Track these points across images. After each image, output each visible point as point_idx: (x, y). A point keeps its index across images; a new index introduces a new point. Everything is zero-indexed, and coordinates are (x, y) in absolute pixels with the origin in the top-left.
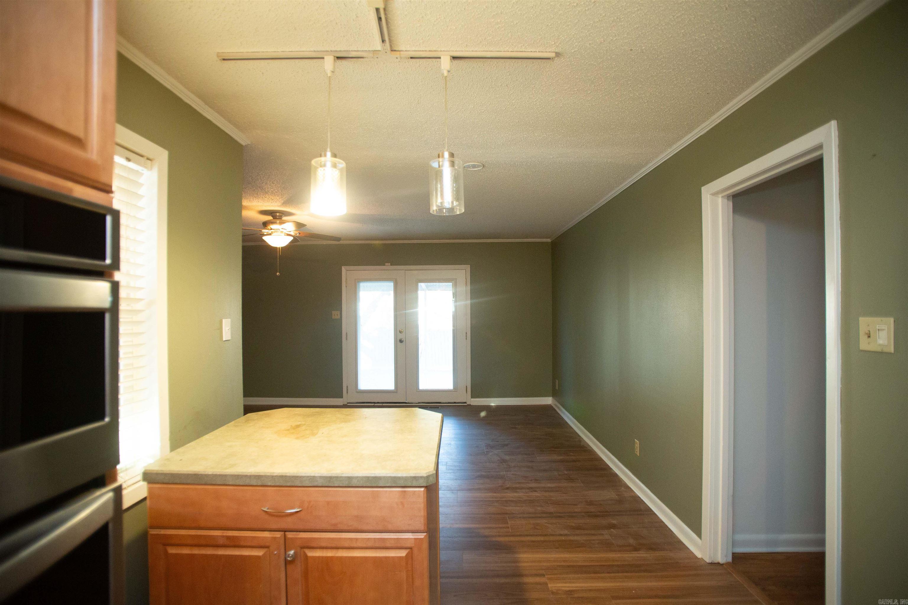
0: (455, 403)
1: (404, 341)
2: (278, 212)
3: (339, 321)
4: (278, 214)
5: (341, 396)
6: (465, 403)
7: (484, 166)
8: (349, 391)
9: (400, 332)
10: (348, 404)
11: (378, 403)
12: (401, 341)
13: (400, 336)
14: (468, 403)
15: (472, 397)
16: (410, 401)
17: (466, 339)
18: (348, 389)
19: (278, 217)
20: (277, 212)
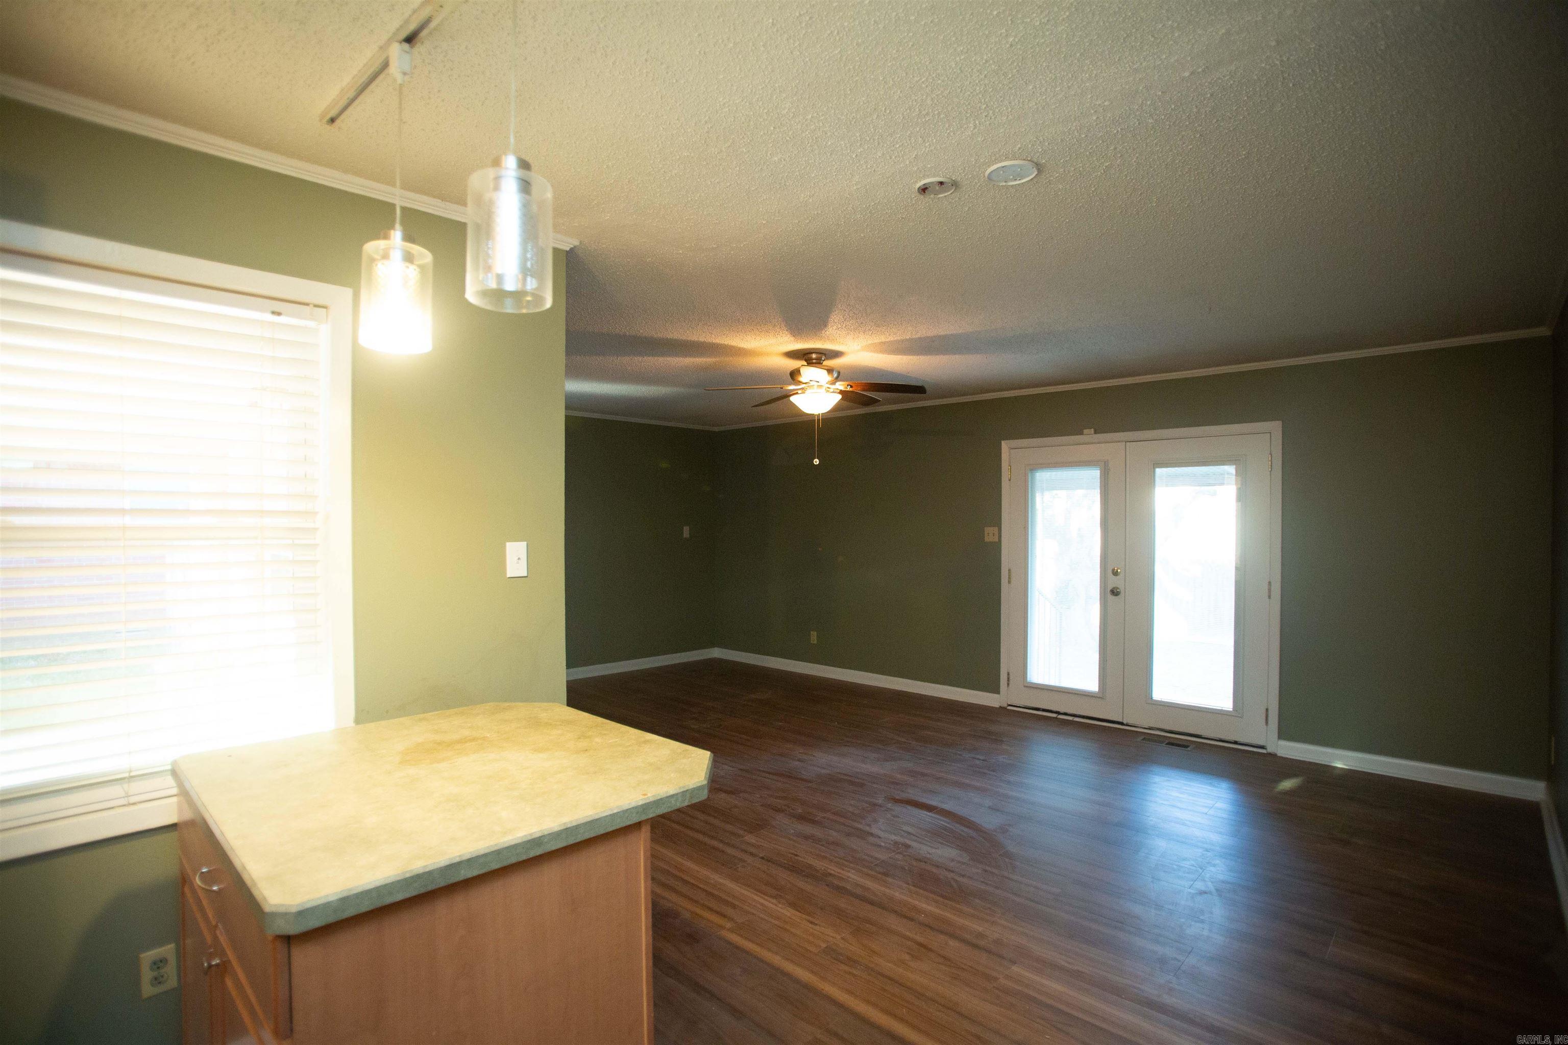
0: (1236, 743)
1: (1122, 592)
2: (814, 353)
3: (996, 547)
4: (814, 356)
5: (996, 690)
6: (1262, 747)
7: (1040, 168)
8: (1011, 682)
9: (1115, 573)
10: (1009, 708)
11: (1065, 714)
12: (1115, 592)
13: (1113, 582)
14: (1270, 749)
15: (1281, 737)
16: (1131, 722)
17: (1269, 597)
18: (1011, 678)
19: (814, 361)
20: (812, 353)
